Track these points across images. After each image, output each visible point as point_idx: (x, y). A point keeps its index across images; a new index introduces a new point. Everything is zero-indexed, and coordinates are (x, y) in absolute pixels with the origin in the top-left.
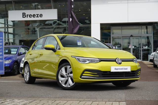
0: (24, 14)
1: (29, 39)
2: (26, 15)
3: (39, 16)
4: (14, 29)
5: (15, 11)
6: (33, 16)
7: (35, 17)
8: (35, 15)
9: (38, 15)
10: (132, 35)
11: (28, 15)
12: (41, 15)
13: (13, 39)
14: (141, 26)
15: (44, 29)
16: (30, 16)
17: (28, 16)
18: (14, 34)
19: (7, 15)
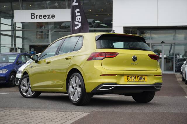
0: (33, 15)
1: (41, 45)
2: (35, 15)
3: (50, 17)
4: (24, 32)
5: (22, 10)
6: (44, 17)
7: (46, 18)
8: (46, 16)
9: (49, 15)
10: (163, 42)
11: (38, 15)
12: (53, 16)
13: (21, 45)
14: (174, 31)
15: (60, 33)
16: (40, 17)
17: (38, 17)
18: (23, 38)
19: (13, 15)
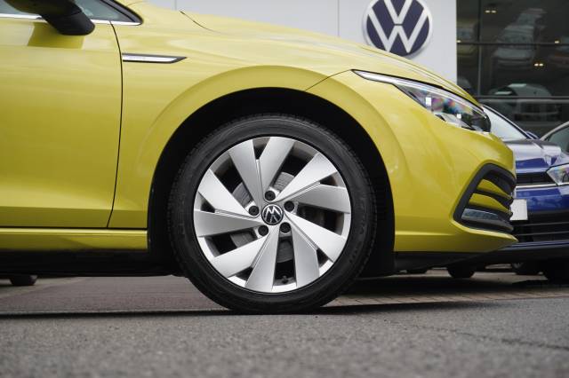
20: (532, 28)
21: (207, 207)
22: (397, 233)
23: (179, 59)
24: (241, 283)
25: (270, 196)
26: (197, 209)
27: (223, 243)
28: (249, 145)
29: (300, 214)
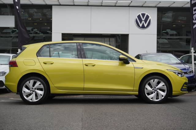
20: (172, 14)
21: (147, 89)
22: (173, 93)
23: (142, 68)
24: (151, 99)
25: (155, 87)
26: (145, 89)
27: (149, 94)
28: (152, 80)
29: (159, 90)
